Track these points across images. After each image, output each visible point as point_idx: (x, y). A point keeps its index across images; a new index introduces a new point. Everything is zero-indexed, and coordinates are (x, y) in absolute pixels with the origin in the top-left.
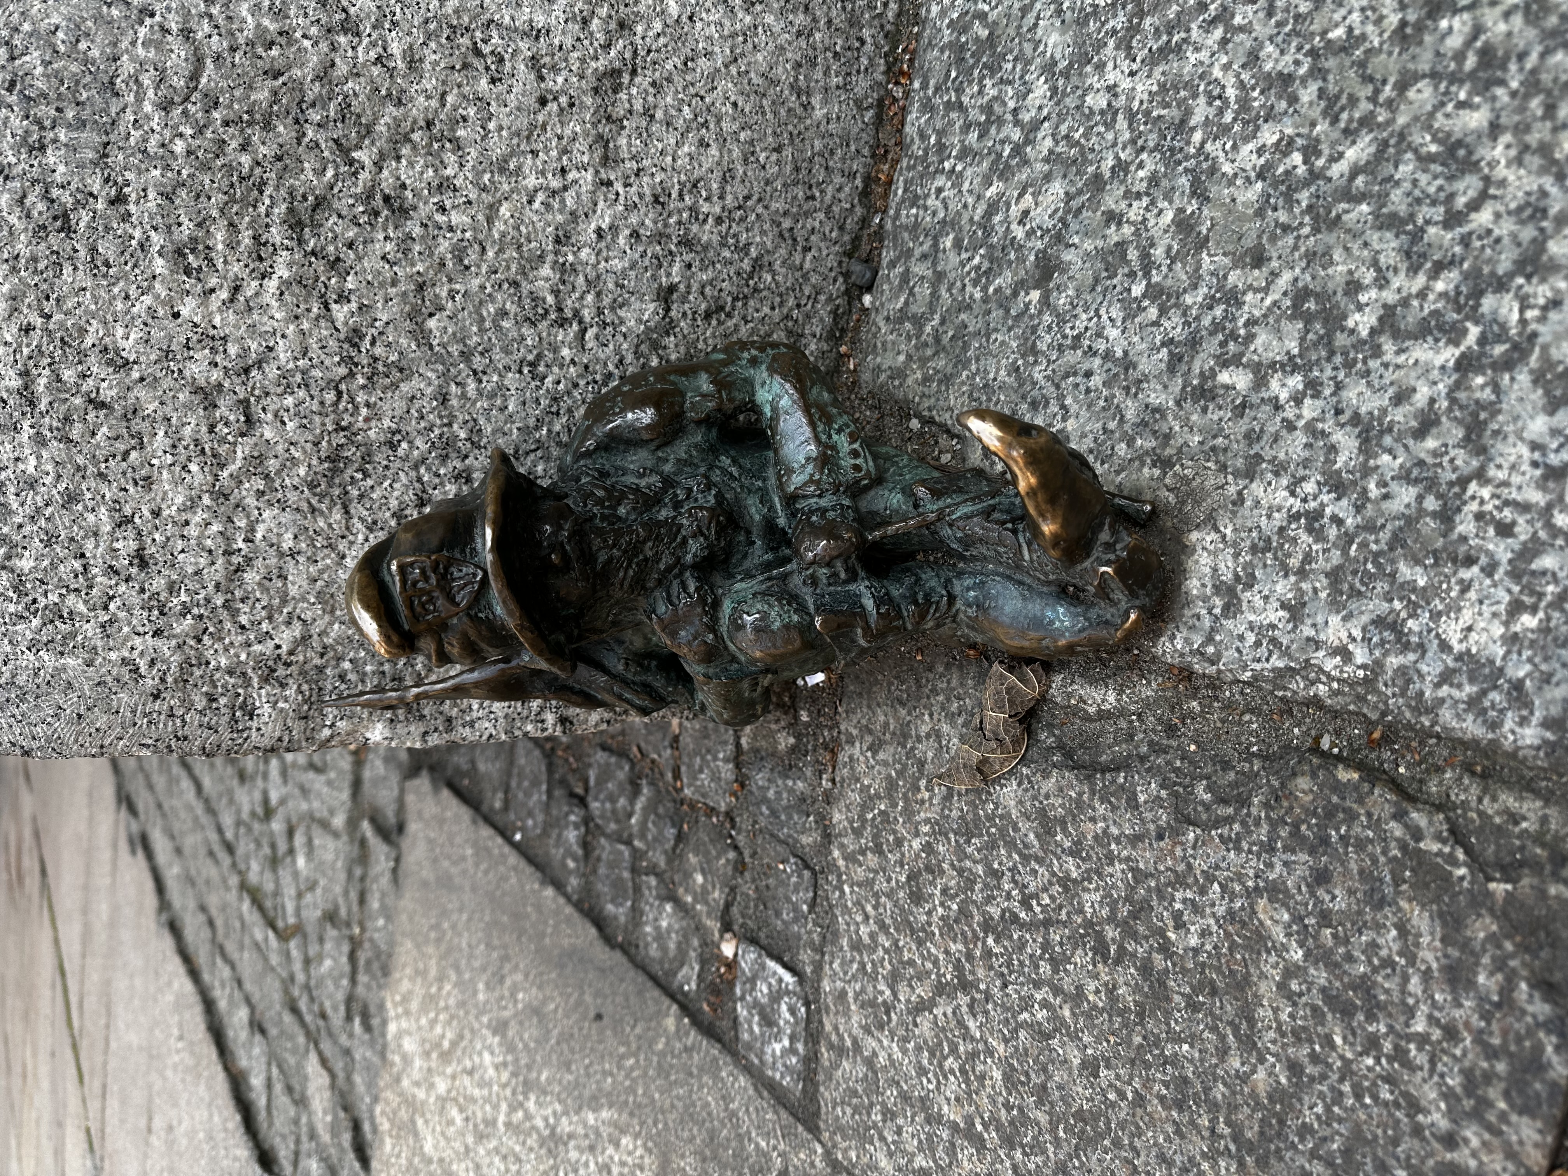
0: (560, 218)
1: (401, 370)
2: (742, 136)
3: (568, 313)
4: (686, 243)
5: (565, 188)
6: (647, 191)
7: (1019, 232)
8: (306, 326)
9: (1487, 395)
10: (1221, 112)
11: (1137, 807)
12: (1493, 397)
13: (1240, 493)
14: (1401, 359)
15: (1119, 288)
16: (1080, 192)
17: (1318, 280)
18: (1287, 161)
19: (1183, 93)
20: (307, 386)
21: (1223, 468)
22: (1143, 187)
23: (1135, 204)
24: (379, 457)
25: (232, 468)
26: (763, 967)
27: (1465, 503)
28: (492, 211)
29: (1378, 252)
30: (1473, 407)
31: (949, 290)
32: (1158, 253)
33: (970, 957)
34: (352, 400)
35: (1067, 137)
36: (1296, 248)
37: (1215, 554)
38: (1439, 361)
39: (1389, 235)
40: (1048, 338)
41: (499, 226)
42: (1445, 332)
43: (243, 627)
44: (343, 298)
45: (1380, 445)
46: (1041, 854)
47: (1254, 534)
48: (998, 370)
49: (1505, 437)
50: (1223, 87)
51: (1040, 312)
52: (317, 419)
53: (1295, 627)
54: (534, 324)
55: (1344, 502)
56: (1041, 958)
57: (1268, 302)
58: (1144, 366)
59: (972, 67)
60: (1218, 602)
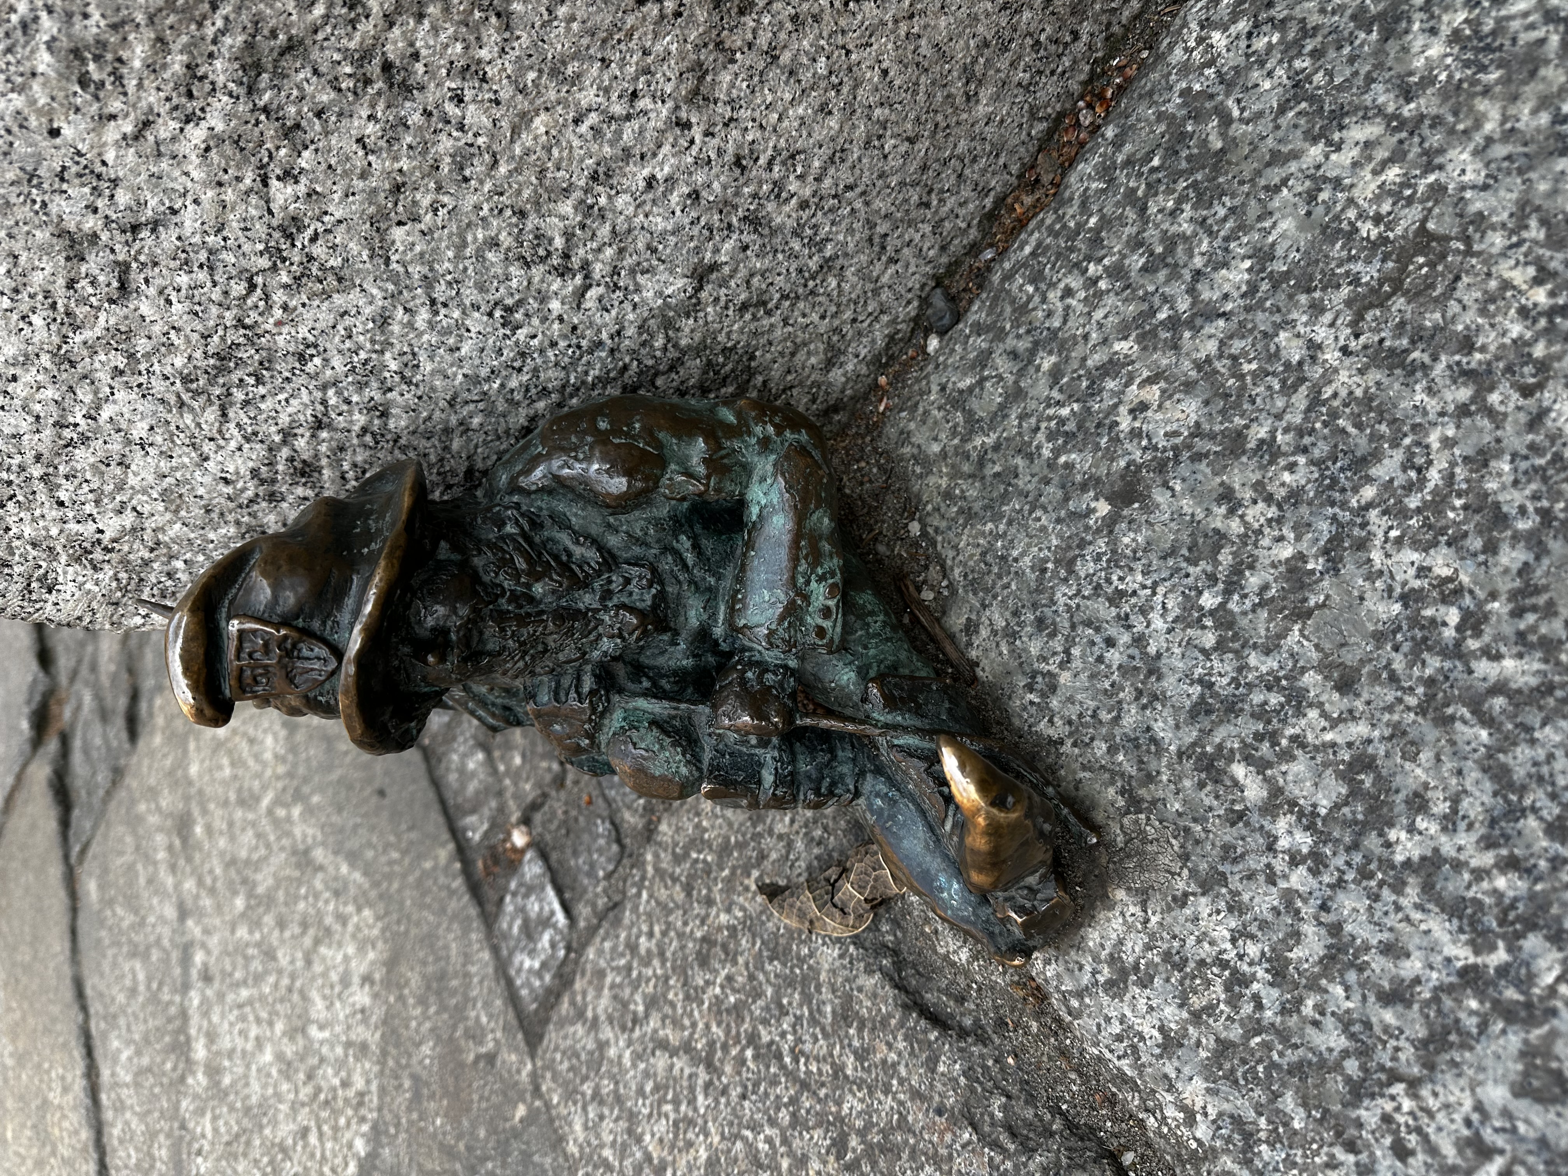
0: (607, 150)
1: (340, 280)
2: (878, 112)
3: (575, 262)
4: (753, 221)
5: (628, 117)
6: (731, 148)
7: (1125, 423)
8: (229, 195)
9: (1471, 1023)
10: (1409, 488)
11: (933, 1071)
12: (1475, 1031)
13: (1186, 895)
14: (1417, 916)
15: (1190, 581)
16: (1212, 436)
17: (1389, 763)
18: (1443, 609)
19: (1383, 428)
20: (211, 268)
21: (1185, 857)
22: (1280, 493)
23: (1261, 505)
24: (283, 367)
25: (88, 334)
26: (543, 889)
27: (1382, 1096)
28: (525, 119)
29: (1465, 792)
30: (1449, 1021)
31: (1022, 417)
32: (1253, 581)
33: (725, 1047)
34: (267, 297)
35: (1234, 358)
36: (1390, 709)
37: (1130, 928)
38: (1450, 950)
39: (1488, 786)
40: (1091, 567)
41: (526, 139)
42: (1474, 930)
43: (61, 504)
44: (289, 175)
45: (1342, 976)
46: (829, 1029)
47: (1175, 944)
48: (1023, 554)
49: (1459, 1075)
50: (1430, 463)
51: (1098, 531)
52: (214, 310)
53: (1161, 1056)
54: (527, 265)
55: (1275, 993)
56: (786, 1106)
57: (1329, 737)
58: (1169, 684)
59: (1181, 173)
60: (1106, 973)
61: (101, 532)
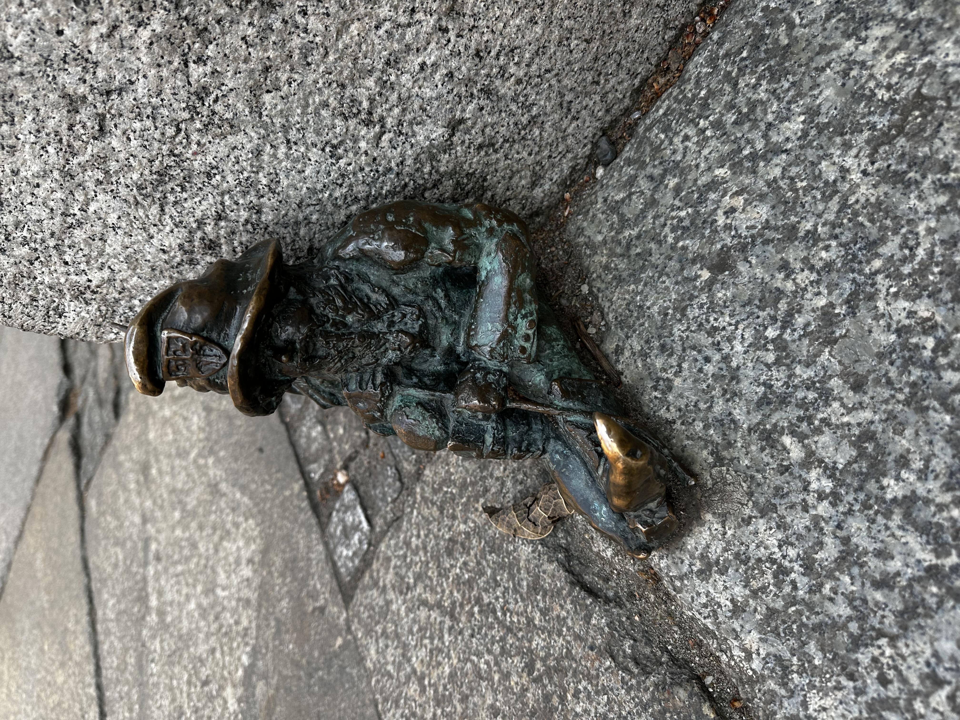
0: (396, 46)
1: (232, 127)
2: (566, 23)
4: (487, 92)
5: (409, 25)
6: (473, 45)
7: (721, 220)
8: (165, 74)
9: (932, 601)
10: (904, 260)
11: (588, 623)
12: (934, 606)
13: (750, 517)
14: (899, 533)
15: (760, 320)
16: (776, 229)
17: (884, 436)
18: (923, 338)
19: (888, 222)
20: (154, 118)
21: (750, 494)
22: (819, 265)
23: (806, 272)
24: (197, 181)
25: (81, 159)
26: (355, 508)
27: (873, 646)
28: (345, 26)
29: (934, 455)
30: (918, 600)
31: (655, 218)
32: (800, 320)
33: (462, 606)
34: (188, 137)
35: (792, 179)
36: (886, 402)
37: (714, 537)
38: (920, 555)
39: (949, 451)
40: (697, 312)
41: (346, 38)
42: (937, 543)
43: (66, 263)
44: (200, 60)
45: (849, 570)
46: (525, 595)
47: (743, 548)
48: (653, 304)
49: (923, 634)
50: (918, 244)
51: (702, 289)
52: (156, 145)
53: (731, 618)
54: (346, 119)
55: (805, 580)
56: (498, 642)
57: (846, 419)
58: (744, 385)
60: (698, 565)
61: (90, 281)
